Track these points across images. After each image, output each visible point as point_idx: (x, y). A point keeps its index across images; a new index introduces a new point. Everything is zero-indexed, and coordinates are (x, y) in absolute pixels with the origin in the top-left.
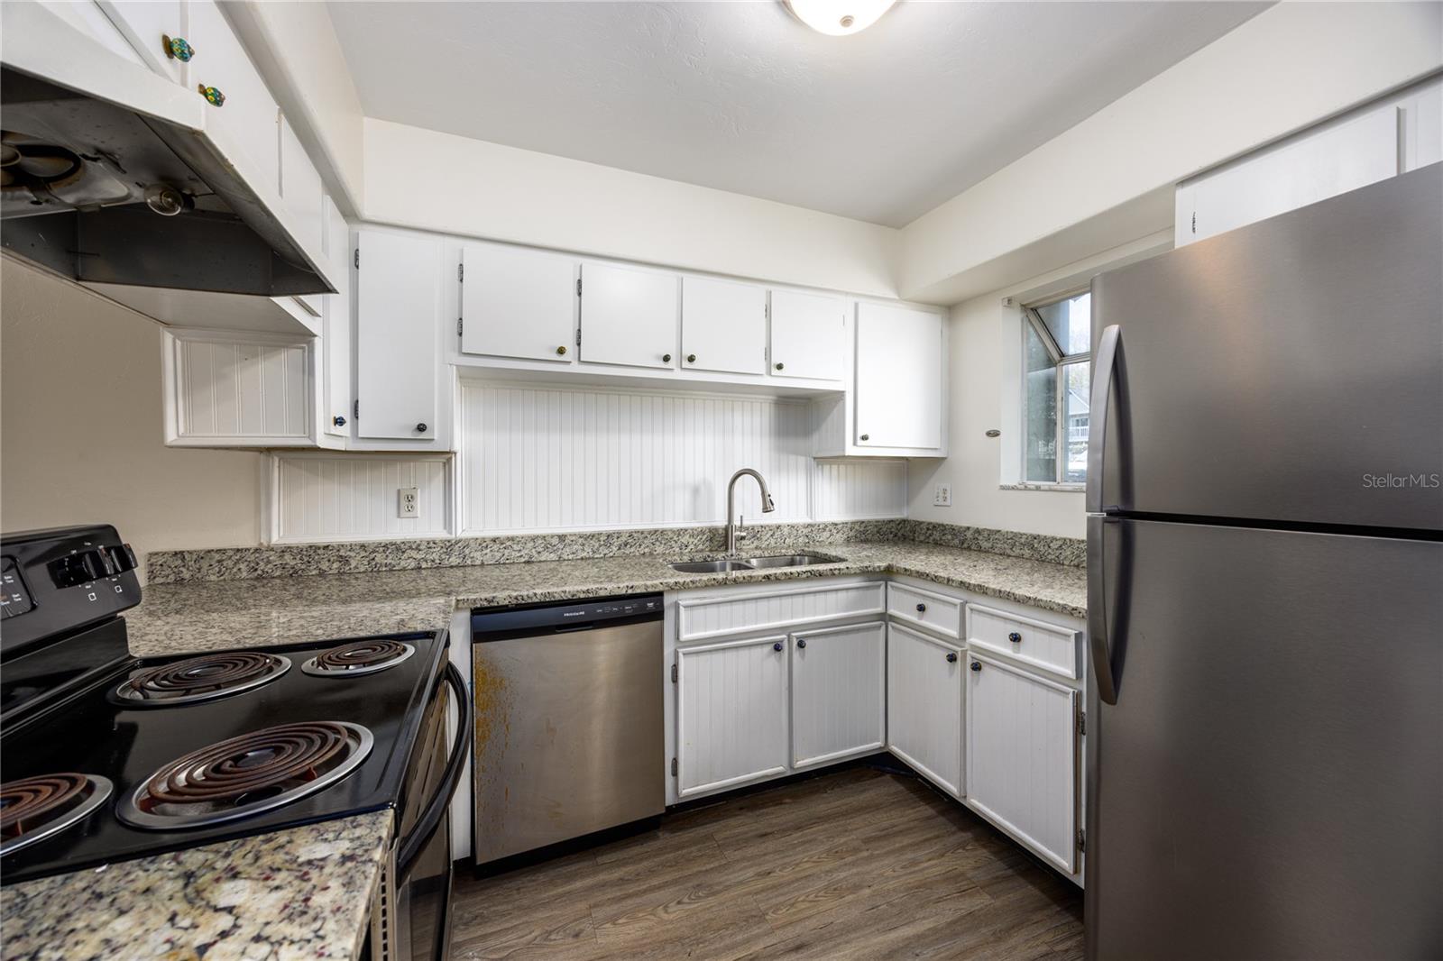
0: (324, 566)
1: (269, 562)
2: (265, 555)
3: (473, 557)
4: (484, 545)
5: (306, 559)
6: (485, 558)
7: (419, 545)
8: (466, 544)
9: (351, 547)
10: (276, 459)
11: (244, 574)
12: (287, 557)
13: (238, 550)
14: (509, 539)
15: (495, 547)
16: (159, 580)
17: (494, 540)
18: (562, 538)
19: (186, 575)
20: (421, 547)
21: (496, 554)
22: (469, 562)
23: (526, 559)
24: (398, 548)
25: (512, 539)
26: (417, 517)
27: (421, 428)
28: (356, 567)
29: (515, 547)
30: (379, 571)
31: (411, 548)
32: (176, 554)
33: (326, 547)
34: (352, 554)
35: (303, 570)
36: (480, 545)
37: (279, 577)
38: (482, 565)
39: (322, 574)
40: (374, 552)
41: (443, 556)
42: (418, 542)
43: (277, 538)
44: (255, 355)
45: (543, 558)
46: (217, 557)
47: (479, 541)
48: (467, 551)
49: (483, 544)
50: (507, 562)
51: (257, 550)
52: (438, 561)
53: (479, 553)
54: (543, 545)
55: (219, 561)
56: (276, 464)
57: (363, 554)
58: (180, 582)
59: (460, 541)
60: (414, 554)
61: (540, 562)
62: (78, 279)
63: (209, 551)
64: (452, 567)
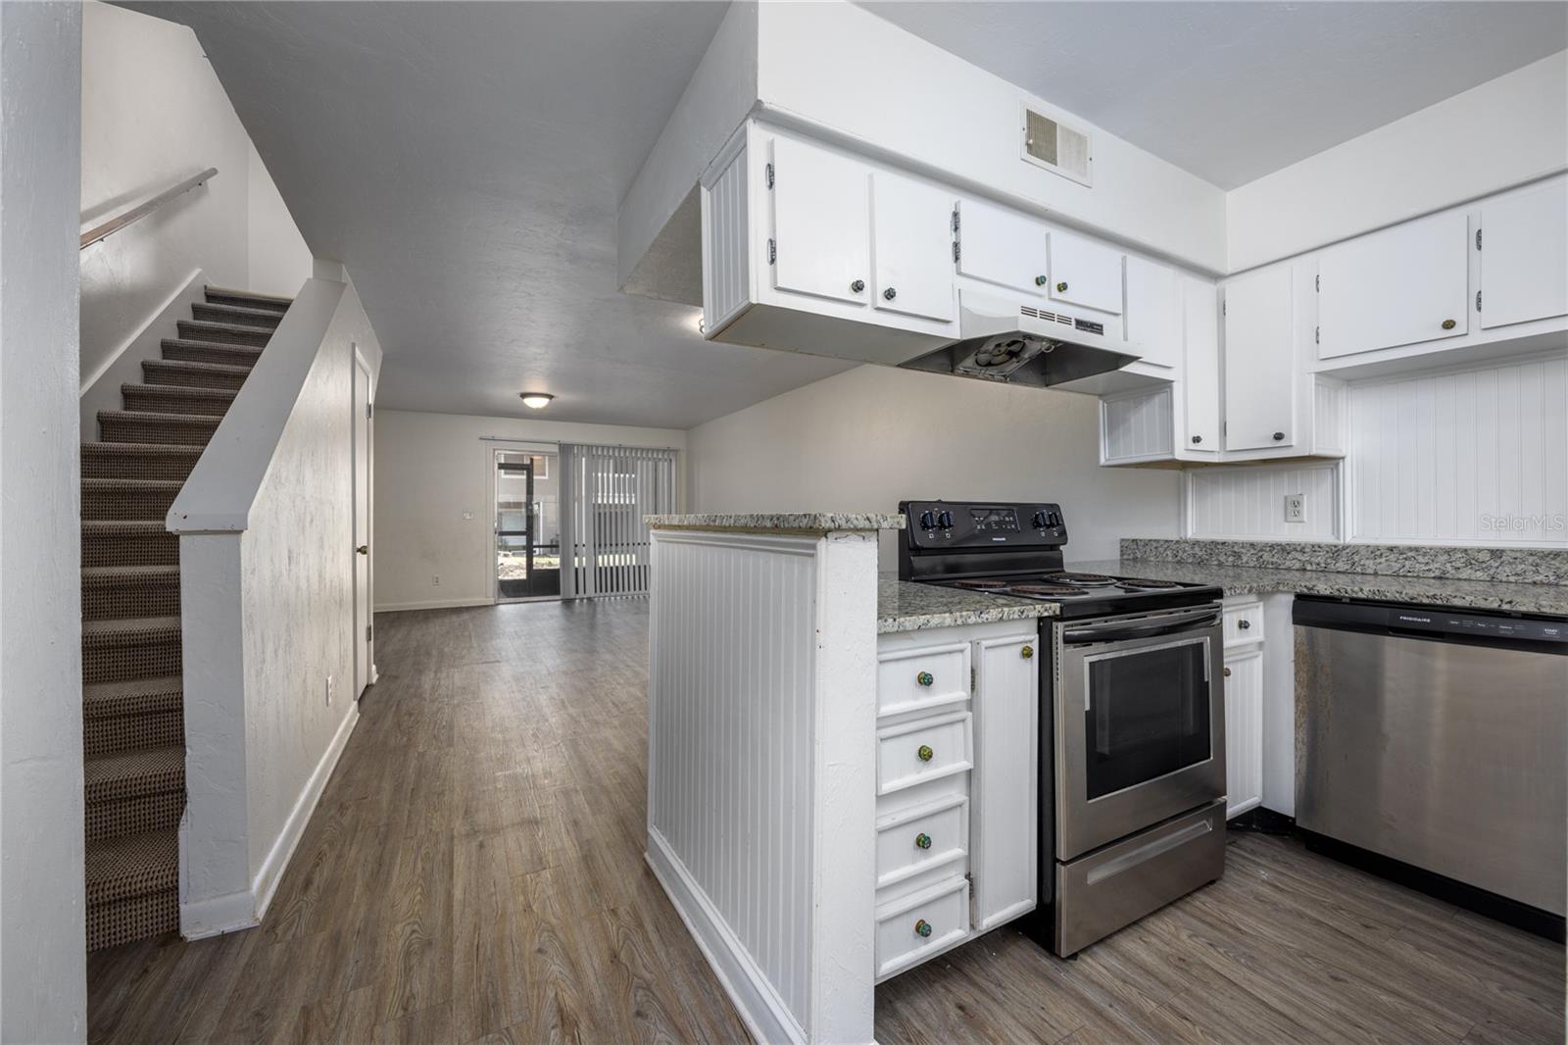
0: (1222, 558)
1: (1185, 551)
2: (1183, 546)
3: (1364, 565)
4: (1378, 553)
5: (1209, 551)
6: (1379, 567)
7: (1304, 548)
8: (1355, 550)
9: (1243, 545)
10: (1190, 475)
11: (1170, 559)
12: (1197, 549)
13: (1167, 541)
14: (1410, 549)
15: (1392, 557)
16: (1125, 557)
17: (1391, 549)
18: (1496, 554)
19: (1139, 555)
20: (1307, 550)
21: (1393, 564)
22: (1359, 569)
23: (1437, 573)
24: (1284, 549)
25: (1417, 549)
26: (1303, 522)
27: (1279, 437)
28: (1247, 563)
29: (1420, 559)
30: (1266, 568)
31: (1295, 550)
32: (1133, 540)
33: (1224, 543)
34: (1244, 551)
35: (1207, 560)
36: (1372, 552)
37: (1191, 563)
38: (1376, 574)
39: (1220, 565)
40: (1261, 550)
41: (1329, 561)
42: (1303, 545)
43: (1191, 533)
44: (1141, 403)
45: (1464, 576)
46: (1155, 545)
47: (1371, 549)
48: (1356, 558)
49: (1375, 552)
50: (1409, 574)
51: (1177, 542)
52: (1323, 565)
53: (1371, 562)
54: (1462, 560)
55: (1156, 548)
56: (1190, 478)
57: (1253, 551)
58: (1135, 559)
59: (1348, 547)
60: (1299, 556)
61: (1459, 579)
62: (1047, 386)
63: (1150, 540)
64: (1338, 572)
